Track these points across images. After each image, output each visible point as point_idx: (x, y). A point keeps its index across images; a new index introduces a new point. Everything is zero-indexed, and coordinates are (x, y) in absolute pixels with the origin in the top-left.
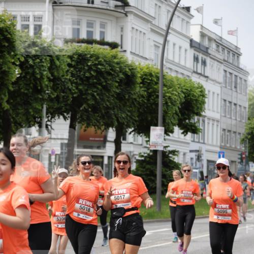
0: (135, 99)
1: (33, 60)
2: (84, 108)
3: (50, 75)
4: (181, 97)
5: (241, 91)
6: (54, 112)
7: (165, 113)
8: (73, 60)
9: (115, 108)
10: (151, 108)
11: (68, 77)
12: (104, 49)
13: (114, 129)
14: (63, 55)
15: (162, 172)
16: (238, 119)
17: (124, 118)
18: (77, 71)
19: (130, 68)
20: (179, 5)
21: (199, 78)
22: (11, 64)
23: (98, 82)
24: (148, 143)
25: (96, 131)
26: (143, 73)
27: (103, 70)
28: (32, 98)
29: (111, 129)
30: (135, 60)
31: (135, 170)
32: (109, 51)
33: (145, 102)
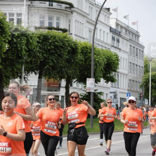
0: (78, 62)
1: (16, 39)
2: (47, 67)
3: (26, 48)
4: (105, 61)
5: (140, 57)
6: (29, 70)
7: (95, 70)
8: (41, 39)
9: (66, 67)
10: (87, 68)
11: (37, 49)
12: (59, 33)
13: (65, 80)
14: (34, 36)
15: (94, 105)
16: (138, 74)
17: (71, 73)
18: (43, 46)
19: (75, 44)
20: (103, 7)
21: (115, 50)
22: (3, 42)
23: (55, 52)
24: (85, 88)
25: (54, 81)
26: (82, 46)
27: (58, 45)
28: (16, 62)
29: (63, 80)
30: (77, 39)
32: (62, 34)
33: (83, 64)
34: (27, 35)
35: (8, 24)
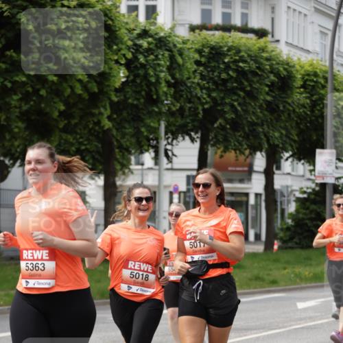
0: (294, 111)
1: (145, 57)
2: (220, 124)
3: (169, 78)
6: (176, 132)
8: (203, 56)
9: (265, 123)
10: (316, 123)
11: (196, 81)
12: (248, 39)
13: (264, 154)
14: (189, 49)
17: (277, 139)
19: (286, 67)
22: (114, 62)
23: (239, 87)
24: (313, 173)
25: (237, 157)
26: (305, 71)
27: (246, 69)
28: (145, 112)
29: (258, 154)
30: (292, 53)
31: (294, 213)
32: (254, 42)
33: (307, 114)
34: (171, 45)
35: (125, 20)
